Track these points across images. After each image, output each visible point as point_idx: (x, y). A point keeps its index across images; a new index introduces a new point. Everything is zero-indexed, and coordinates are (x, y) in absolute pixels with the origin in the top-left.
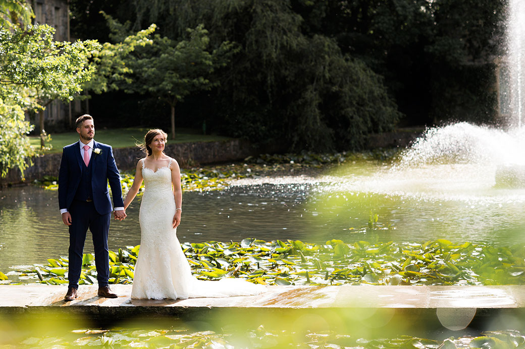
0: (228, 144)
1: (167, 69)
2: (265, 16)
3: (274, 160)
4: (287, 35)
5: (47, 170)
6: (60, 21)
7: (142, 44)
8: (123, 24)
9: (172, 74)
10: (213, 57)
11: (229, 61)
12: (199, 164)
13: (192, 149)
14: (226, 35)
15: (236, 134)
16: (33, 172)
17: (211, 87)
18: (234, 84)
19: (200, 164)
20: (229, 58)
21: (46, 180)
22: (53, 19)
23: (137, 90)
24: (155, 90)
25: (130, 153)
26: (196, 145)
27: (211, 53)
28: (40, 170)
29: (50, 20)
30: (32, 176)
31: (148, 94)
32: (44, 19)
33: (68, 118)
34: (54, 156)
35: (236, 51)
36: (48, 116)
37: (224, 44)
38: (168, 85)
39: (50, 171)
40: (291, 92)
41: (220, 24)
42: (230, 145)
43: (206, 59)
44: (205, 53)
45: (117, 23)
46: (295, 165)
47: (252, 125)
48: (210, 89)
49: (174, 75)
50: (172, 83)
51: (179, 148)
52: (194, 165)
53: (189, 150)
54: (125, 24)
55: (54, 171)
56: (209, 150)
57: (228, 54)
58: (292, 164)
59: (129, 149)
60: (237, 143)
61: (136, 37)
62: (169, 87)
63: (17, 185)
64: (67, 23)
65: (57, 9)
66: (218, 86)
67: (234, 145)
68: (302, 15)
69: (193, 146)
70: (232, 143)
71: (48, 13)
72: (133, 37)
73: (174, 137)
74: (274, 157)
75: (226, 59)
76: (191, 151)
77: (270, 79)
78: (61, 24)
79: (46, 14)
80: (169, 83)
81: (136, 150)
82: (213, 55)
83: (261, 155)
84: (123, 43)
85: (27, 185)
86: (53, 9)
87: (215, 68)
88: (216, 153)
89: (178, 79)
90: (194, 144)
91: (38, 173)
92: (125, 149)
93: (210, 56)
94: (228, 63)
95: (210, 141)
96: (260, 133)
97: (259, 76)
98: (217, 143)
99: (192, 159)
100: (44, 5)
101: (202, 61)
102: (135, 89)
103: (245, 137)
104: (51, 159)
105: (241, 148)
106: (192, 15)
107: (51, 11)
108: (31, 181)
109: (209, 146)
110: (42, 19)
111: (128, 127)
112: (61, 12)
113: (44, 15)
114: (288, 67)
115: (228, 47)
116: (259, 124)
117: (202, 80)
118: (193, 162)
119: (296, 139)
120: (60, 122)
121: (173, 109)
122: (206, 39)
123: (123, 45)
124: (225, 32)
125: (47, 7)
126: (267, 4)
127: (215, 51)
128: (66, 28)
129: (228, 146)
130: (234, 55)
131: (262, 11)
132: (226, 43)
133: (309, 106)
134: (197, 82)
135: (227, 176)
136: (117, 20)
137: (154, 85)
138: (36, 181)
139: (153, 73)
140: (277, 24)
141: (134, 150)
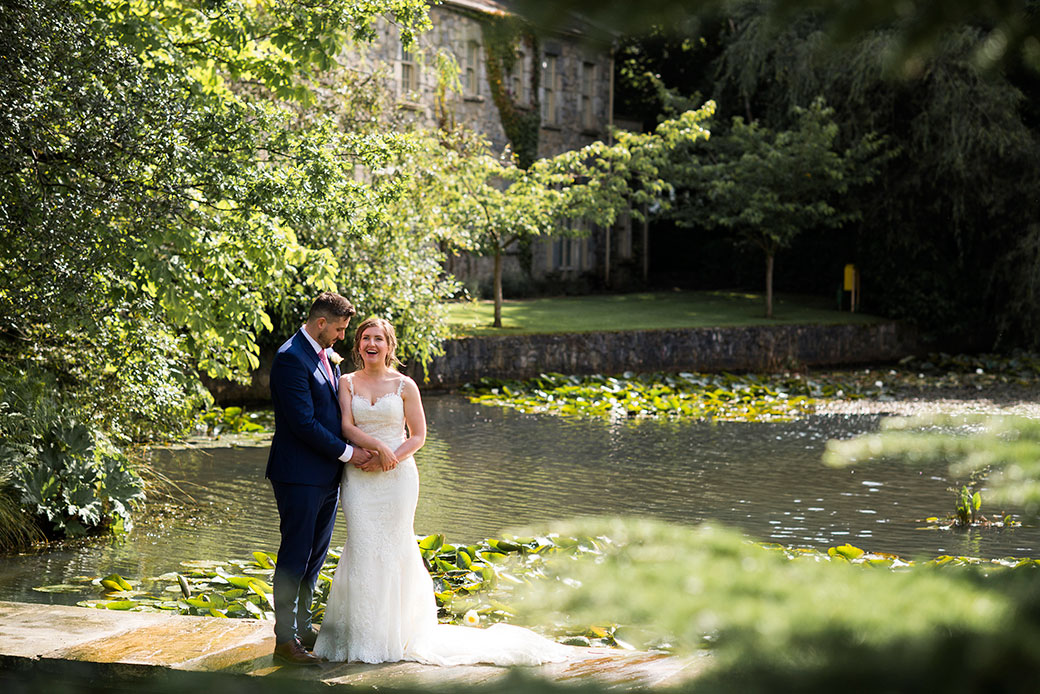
0: (873, 331)
1: (757, 183)
2: (950, 88)
3: (952, 365)
4: (988, 128)
5: (492, 366)
6: (595, 88)
7: (689, 137)
8: (688, 97)
9: (766, 193)
10: (845, 164)
11: (879, 172)
12: (806, 367)
13: (796, 337)
14: (872, 123)
15: (894, 312)
16: (463, 368)
17: (842, 221)
18: (890, 218)
19: (809, 366)
20: (879, 167)
21: (485, 386)
22: (578, 85)
23: (699, 222)
24: (731, 225)
25: (666, 341)
26: (805, 330)
27: (842, 155)
28: (478, 365)
29: (572, 86)
30: (460, 378)
31: (721, 230)
32: (560, 83)
33: (604, 268)
34: (507, 339)
35: (891, 154)
36: (561, 263)
37: (868, 139)
38: (756, 214)
39: (500, 369)
40: (999, 236)
41: (862, 101)
42: (878, 331)
43: (832, 167)
44: (829, 154)
45: (675, 95)
46: (986, 376)
47: (923, 295)
48: (841, 225)
49: (769, 195)
50: (766, 210)
51: (769, 335)
52: (797, 368)
53: (790, 339)
54: (692, 97)
55: (506, 369)
56: (832, 340)
57: (877, 160)
58: (980, 376)
59: (664, 332)
60: (892, 328)
61: (679, 123)
62: (757, 219)
63: (429, 392)
64: (607, 92)
65: (588, 65)
66: (858, 221)
67: (887, 334)
68: (1021, 89)
69: (799, 331)
70: (883, 329)
71: (567, 74)
72: (673, 122)
73: (770, 312)
74: (954, 360)
75: (872, 170)
76: (793, 341)
77: (959, 210)
78: (595, 94)
79: (563, 74)
80: (756, 211)
81: (679, 334)
82: (845, 160)
83: (931, 355)
84: (653, 134)
85: (448, 393)
86: (580, 66)
87: (851, 186)
88: (847, 347)
89: (775, 203)
90: (802, 327)
91: (474, 370)
92: (655, 333)
93: (840, 160)
94: (876, 177)
95: (835, 322)
96: (940, 312)
97: (937, 205)
98: (850, 328)
99: (794, 354)
100: (559, 58)
101: (824, 171)
102: (695, 219)
103: (909, 319)
104: (501, 346)
105: (900, 339)
106: (813, 84)
107: (575, 70)
108: (457, 385)
109: (833, 331)
110: (556, 83)
111: (715, 289)
112: (595, 73)
113: (560, 77)
114: (993, 189)
115: (875, 146)
116: (936, 294)
117: (824, 207)
118: (794, 363)
119: (1004, 326)
120: (585, 275)
121: (771, 262)
122: (833, 129)
123: (654, 136)
124: (872, 117)
125: (567, 62)
126: (956, 67)
127: (848, 152)
128: (607, 102)
129: (872, 333)
130: (890, 162)
131: (946, 80)
132: (870, 137)
133: (1030, 266)
134: (813, 210)
135: (828, 394)
136: (675, 90)
137: (730, 214)
138: (467, 385)
139: (730, 191)
140: (972, 104)
141: (675, 334)
